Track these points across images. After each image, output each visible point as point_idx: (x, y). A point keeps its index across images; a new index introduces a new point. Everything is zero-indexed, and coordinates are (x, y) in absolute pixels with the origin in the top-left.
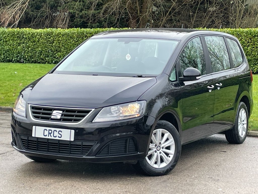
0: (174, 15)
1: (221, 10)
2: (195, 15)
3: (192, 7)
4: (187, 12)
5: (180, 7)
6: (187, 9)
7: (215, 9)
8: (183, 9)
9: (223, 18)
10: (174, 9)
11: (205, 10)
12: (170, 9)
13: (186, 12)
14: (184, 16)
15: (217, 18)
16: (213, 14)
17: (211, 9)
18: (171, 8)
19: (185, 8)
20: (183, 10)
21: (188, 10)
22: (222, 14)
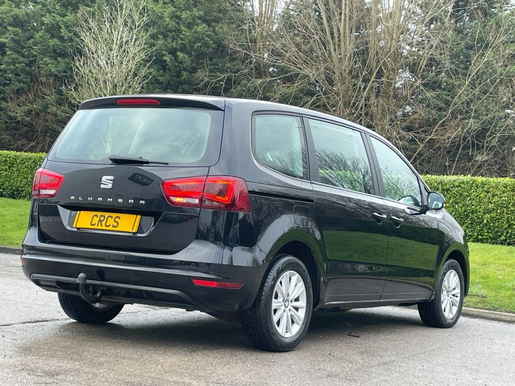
0: (420, 163)
1: (496, 159)
2: (454, 165)
3: (448, 152)
4: (442, 159)
5: (431, 152)
6: (442, 156)
7: (486, 158)
8: (436, 154)
9: (499, 172)
10: (420, 154)
11: (470, 159)
12: (415, 155)
13: (440, 160)
14: (436, 166)
15: (489, 171)
16: (483, 164)
17: (479, 158)
18: (417, 153)
19: (439, 153)
20: (436, 157)
22: (498, 166)
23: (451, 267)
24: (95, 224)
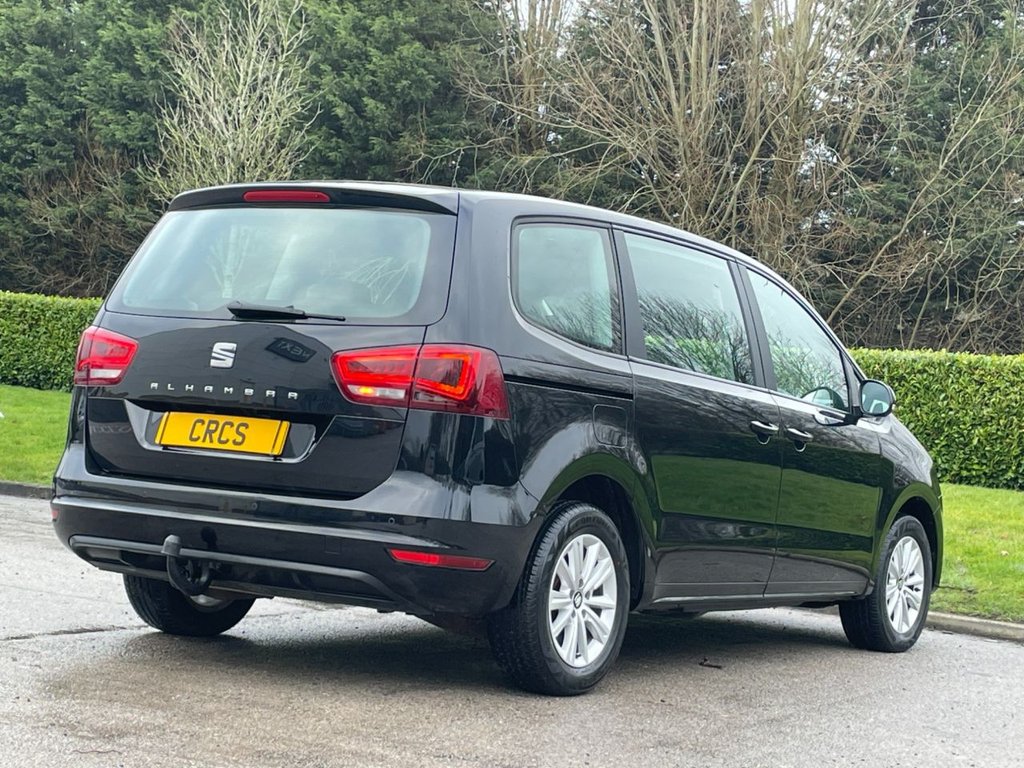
0: (846, 326)
1: (997, 318)
2: (915, 329)
3: (903, 304)
4: (890, 318)
5: (868, 303)
6: (889, 311)
7: (977, 317)
8: (878, 308)
9: (1003, 343)
10: (847, 308)
11: (946, 318)
12: (837, 309)
13: (887, 320)
14: (878, 330)
15: (983, 342)
16: (972, 329)
17: (963, 316)
18: (840, 304)
19: (884, 305)
20: (878, 314)
21: (891, 313)
22: (1002, 333)
23: (905, 531)
24: (199, 438)
